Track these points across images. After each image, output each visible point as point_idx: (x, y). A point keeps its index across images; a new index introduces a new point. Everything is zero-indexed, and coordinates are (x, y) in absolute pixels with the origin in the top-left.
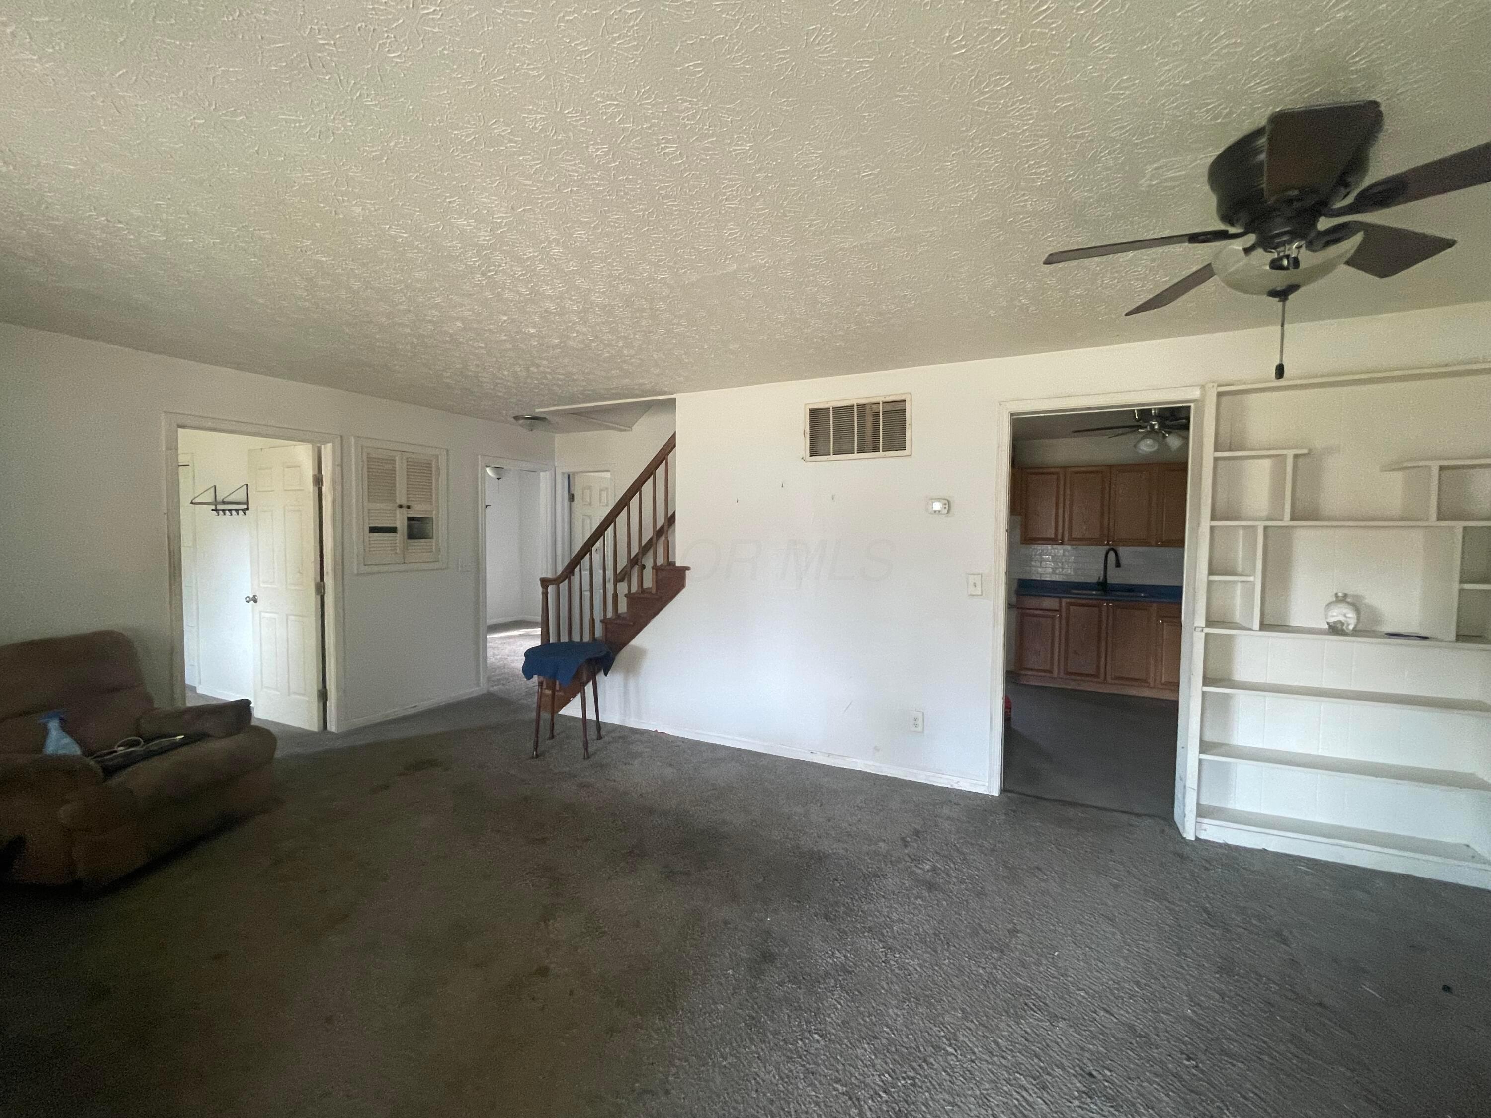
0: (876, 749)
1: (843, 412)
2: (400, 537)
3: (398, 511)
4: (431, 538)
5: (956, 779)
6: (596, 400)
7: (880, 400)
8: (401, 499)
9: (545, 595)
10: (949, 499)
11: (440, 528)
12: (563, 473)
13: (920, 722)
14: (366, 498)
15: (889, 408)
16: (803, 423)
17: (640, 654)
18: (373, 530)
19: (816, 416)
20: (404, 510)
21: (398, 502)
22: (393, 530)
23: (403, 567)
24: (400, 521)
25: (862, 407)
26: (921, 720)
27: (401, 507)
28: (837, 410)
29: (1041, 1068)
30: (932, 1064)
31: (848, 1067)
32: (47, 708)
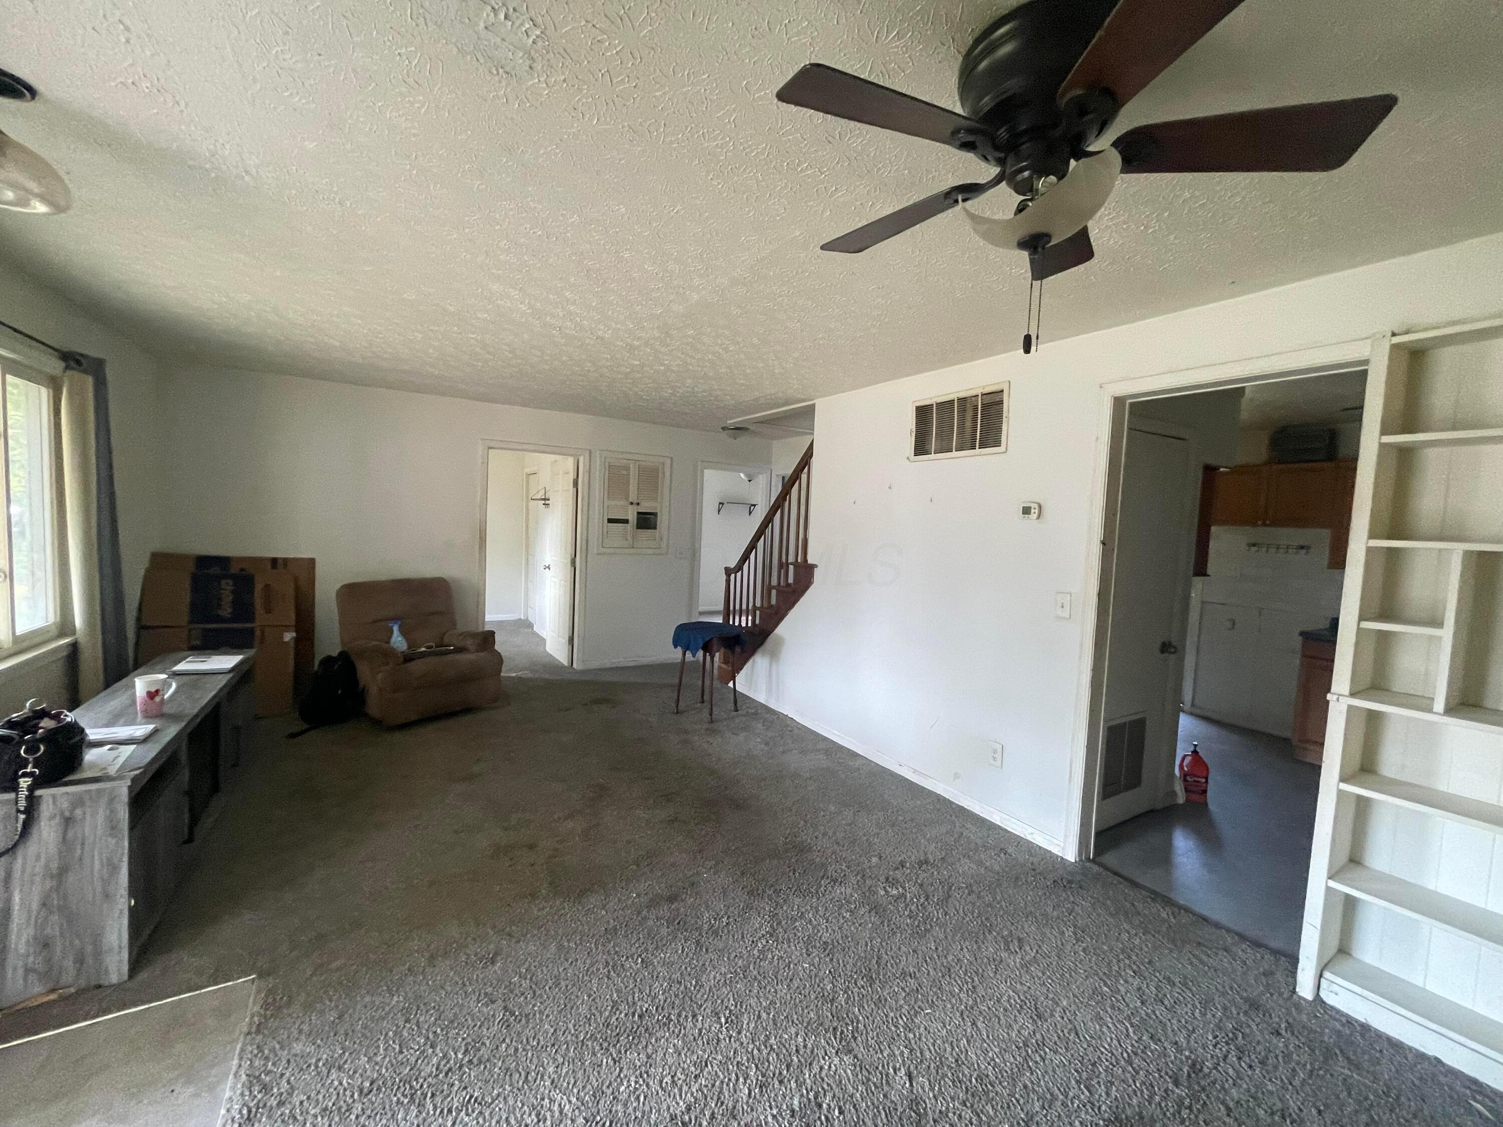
0: (957, 776)
1: (945, 407)
2: (630, 527)
3: (630, 507)
4: (655, 528)
5: (1030, 830)
6: (771, 409)
7: (978, 392)
8: (633, 497)
9: (728, 582)
10: (1042, 503)
11: (663, 521)
12: (777, 475)
13: (998, 756)
14: (606, 496)
15: (988, 400)
16: (910, 422)
17: (780, 642)
18: (610, 521)
19: (923, 413)
20: (635, 507)
21: (631, 500)
22: (626, 521)
23: (632, 551)
24: (632, 516)
25: (963, 401)
26: (999, 750)
27: (632, 503)
28: (940, 405)
29: (780, 1073)
30: (697, 1021)
31: (636, 990)
32: (394, 619)
